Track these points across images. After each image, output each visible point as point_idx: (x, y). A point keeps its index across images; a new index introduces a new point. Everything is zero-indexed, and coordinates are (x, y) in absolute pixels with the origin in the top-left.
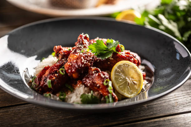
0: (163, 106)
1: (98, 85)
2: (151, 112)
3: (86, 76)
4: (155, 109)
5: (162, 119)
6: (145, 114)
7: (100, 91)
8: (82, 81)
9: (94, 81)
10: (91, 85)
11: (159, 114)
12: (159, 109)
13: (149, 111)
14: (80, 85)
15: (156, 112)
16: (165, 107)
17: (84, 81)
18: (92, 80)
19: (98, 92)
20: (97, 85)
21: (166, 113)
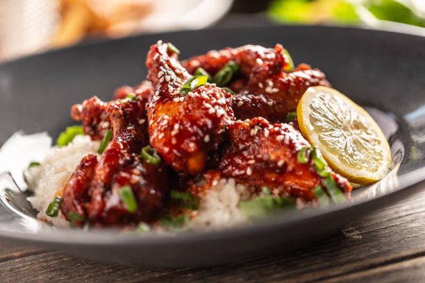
0: (411, 231)
1: (280, 163)
2: (373, 249)
3: (228, 151)
4: (383, 240)
5: (407, 264)
6: (352, 257)
7: (287, 183)
8: (221, 171)
9: (259, 156)
10: (255, 170)
11: (396, 251)
12: (397, 237)
13: (367, 248)
14: (219, 181)
15: (387, 248)
16: (416, 232)
17: (226, 167)
18: (252, 157)
19: (281, 188)
20: (275, 162)
21: (420, 246)
